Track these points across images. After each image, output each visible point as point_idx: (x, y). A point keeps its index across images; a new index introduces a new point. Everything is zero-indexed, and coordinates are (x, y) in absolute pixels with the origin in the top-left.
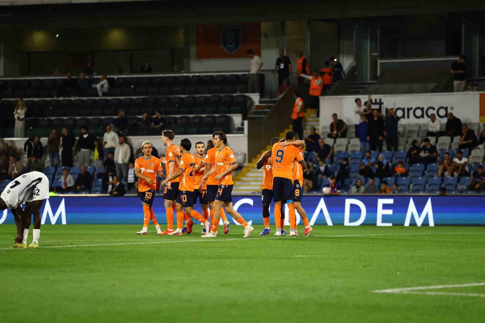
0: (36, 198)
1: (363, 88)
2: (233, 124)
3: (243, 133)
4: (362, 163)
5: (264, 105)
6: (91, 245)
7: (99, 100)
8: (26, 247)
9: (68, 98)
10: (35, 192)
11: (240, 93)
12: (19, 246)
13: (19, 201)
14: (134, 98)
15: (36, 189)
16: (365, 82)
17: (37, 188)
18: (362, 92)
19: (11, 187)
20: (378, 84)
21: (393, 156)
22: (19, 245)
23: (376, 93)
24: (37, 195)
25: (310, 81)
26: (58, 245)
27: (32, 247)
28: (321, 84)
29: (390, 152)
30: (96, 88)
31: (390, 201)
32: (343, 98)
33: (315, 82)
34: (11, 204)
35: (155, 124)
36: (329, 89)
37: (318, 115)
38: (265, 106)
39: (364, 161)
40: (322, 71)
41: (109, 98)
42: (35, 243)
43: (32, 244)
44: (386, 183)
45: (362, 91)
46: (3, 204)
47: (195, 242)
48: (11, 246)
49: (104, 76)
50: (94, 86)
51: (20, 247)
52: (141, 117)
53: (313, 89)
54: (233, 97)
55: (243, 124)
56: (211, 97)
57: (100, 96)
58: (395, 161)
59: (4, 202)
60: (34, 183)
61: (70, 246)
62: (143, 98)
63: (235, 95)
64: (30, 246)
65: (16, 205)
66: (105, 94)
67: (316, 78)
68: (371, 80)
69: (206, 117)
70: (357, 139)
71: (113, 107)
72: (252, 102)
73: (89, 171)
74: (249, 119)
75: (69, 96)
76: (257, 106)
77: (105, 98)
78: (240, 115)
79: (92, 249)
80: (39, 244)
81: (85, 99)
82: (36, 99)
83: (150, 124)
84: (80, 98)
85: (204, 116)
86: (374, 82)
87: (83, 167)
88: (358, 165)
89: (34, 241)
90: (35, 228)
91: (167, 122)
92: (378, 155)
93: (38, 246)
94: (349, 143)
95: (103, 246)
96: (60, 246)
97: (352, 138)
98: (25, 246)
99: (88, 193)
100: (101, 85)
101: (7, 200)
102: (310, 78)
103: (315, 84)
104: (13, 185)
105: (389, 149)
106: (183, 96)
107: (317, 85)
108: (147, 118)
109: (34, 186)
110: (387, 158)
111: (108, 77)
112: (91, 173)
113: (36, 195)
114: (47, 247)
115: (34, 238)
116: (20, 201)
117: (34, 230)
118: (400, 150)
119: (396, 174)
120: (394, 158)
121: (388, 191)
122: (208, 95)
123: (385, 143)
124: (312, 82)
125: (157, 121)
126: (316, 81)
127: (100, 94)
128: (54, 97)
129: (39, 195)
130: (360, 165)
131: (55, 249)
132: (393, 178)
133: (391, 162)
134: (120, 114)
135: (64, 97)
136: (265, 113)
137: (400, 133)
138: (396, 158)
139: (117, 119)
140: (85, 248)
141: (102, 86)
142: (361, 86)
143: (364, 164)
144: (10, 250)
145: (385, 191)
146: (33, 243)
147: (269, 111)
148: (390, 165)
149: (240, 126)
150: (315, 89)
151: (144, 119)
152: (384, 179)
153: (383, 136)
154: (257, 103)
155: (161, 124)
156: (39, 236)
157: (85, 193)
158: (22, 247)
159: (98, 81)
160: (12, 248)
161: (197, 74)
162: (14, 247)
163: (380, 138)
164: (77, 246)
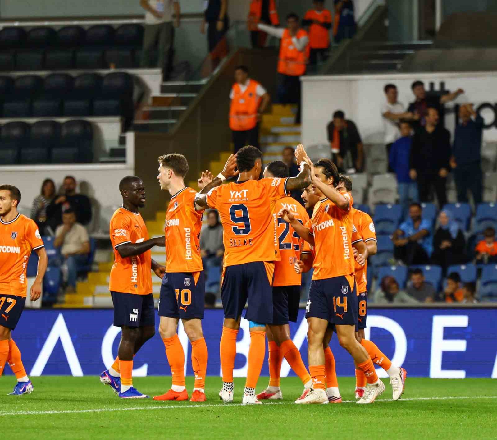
1: (401, 57)
2: (100, 141)
3: (124, 162)
4: (400, 232)
5: (174, 95)
11: (116, 67)
16: (406, 42)
18: (399, 66)
20: (437, 46)
21: (472, 214)
23: (432, 68)
25: (280, 40)
28: (305, 47)
29: (465, 205)
31: (462, 321)
32: (355, 80)
33: (291, 43)
36: (325, 58)
37: (298, 120)
38: (174, 98)
39: (403, 226)
40: (307, 17)
44: (456, 277)
45: (399, 63)
47: (12, 417)
53: (287, 59)
54: (99, 78)
55: (122, 141)
56: (49, 76)
58: (476, 227)
63: (105, 72)
67: (294, 32)
68: (420, 38)
69: (38, 123)
70: (388, 176)
72: (145, 90)
74: (138, 129)
76: (155, 99)
78: (117, 119)
85: (32, 121)
86: (429, 42)
88: (391, 237)
92: (437, 213)
94: (369, 184)
97: (378, 173)
102: (280, 32)
103: (291, 48)
105: (462, 198)
107: (295, 49)
110: (458, 220)
118: (488, 203)
119: (479, 257)
120: (474, 221)
121: (460, 298)
122: (43, 73)
123: (452, 184)
124: (284, 44)
126: (294, 40)
130: (396, 237)
132: (472, 266)
133: (468, 228)
136: (175, 115)
137: (487, 161)
138: (480, 221)
142: (398, 52)
143: (403, 233)
145: (453, 297)
147: (183, 111)
148: (467, 235)
149: (116, 145)
150: (292, 59)
152: (451, 269)
153: (449, 169)
154: (156, 92)
161: (16, 24)
163: (443, 172)
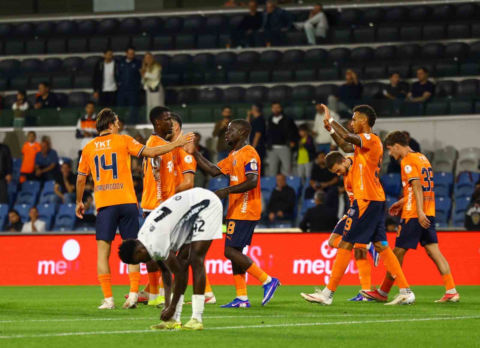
0: (198, 237)
6: (299, 325)
7: (309, 51)
8: (179, 327)
9: (251, 49)
10: (196, 225)
12: (167, 326)
13: (171, 244)
14: (375, 46)
15: (199, 220)
17: (201, 217)
19: (157, 220)
22: (167, 324)
24: (200, 230)
26: (238, 325)
27: (191, 328)
30: (303, 30)
34: (158, 252)
35: (414, 96)
41: (328, 47)
42: (196, 321)
43: (189, 322)
46: (143, 251)
48: (151, 327)
49: (318, 7)
50: (299, 25)
51: (168, 329)
52: (387, 82)
57: (310, 45)
59: (144, 248)
60: (195, 209)
61: (260, 326)
62: (393, 47)
64: (187, 325)
65: (167, 253)
66: (319, 40)
71: (336, 64)
73: (290, 184)
75: (253, 46)
77: (320, 47)
79: (300, 332)
80: (203, 323)
81: (283, 49)
82: (193, 52)
83: (405, 96)
84: (274, 49)
87: (279, 177)
89: (193, 316)
90: (195, 293)
91: (438, 90)
93: (202, 325)
95: (322, 327)
96: (243, 327)
98: (177, 325)
99: (289, 225)
100: (311, 23)
101: (150, 243)
104: (158, 215)
106: (467, 41)
108: (399, 84)
109: (196, 216)
111: (325, 7)
112: (296, 188)
113: (197, 230)
114: (218, 328)
115: (194, 311)
116: (173, 245)
117: (194, 296)
125: (418, 90)
127: (311, 40)
128: (224, 47)
129: (203, 231)
131: (233, 332)
134: (348, 77)
135: (244, 46)
139: (343, 86)
140: (288, 330)
141: (315, 25)
144: (151, 334)
146: (192, 321)
151: (394, 85)
155: (427, 94)
156: (203, 308)
157: (284, 227)
158: (173, 329)
159: (305, 16)
160: (154, 330)
162: (158, 327)
164: (272, 326)
